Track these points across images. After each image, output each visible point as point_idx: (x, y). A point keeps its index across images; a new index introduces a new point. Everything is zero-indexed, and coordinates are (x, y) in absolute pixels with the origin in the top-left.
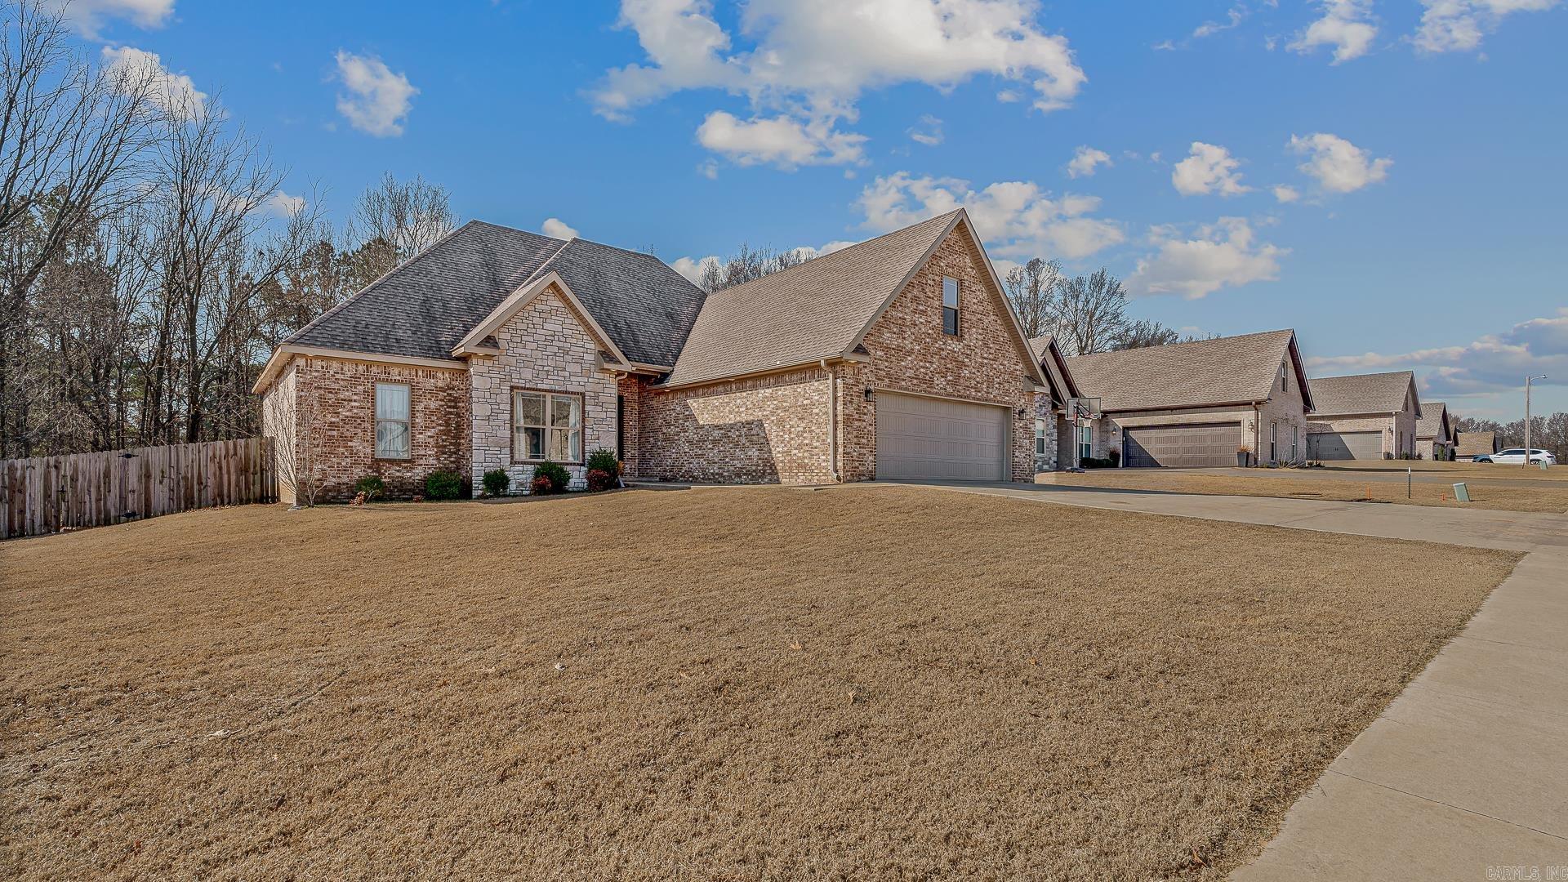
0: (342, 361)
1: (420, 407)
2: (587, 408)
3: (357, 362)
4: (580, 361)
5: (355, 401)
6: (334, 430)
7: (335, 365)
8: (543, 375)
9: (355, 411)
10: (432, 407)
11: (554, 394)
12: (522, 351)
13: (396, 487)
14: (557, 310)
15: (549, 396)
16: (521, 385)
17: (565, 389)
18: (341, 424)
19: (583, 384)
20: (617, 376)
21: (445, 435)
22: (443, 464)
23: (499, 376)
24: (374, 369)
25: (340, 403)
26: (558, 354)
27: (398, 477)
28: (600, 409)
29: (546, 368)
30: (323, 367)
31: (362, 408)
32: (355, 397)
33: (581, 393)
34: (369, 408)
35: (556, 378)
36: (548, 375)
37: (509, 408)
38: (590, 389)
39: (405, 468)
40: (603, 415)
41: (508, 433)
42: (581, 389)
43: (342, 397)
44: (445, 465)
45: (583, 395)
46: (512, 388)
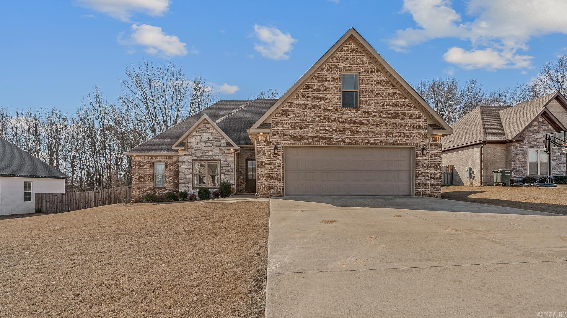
0: (144, 156)
1: (168, 169)
2: (222, 166)
3: (148, 156)
4: (219, 147)
5: (148, 169)
6: (142, 179)
7: (142, 158)
8: (204, 154)
9: (148, 172)
10: (171, 169)
11: (208, 161)
12: (196, 146)
13: (160, 197)
14: (210, 129)
15: (207, 162)
16: (196, 159)
17: (213, 159)
18: (144, 177)
19: (220, 156)
20: (235, 152)
21: (175, 179)
22: (175, 189)
23: (188, 156)
24: (154, 158)
25: (144, 170)
26: (210, 146)
27: (161, 194)
28: (227, 165)
29: (205, 152)
30: (139, 159)
31: (150, 171)
32: (148, 168)
33: (219, 160)
34: (152, 171)
35: (209, 155)
36: (206, 154)
37: (191, 168)
38: (223, 158)
39: (163, 190)
40: (229, 168)
41: (191, 177)
42: (219, 158)
43: (144, 168)
44: (176, 189)
45: (220, 160)
46: (193, 160)
